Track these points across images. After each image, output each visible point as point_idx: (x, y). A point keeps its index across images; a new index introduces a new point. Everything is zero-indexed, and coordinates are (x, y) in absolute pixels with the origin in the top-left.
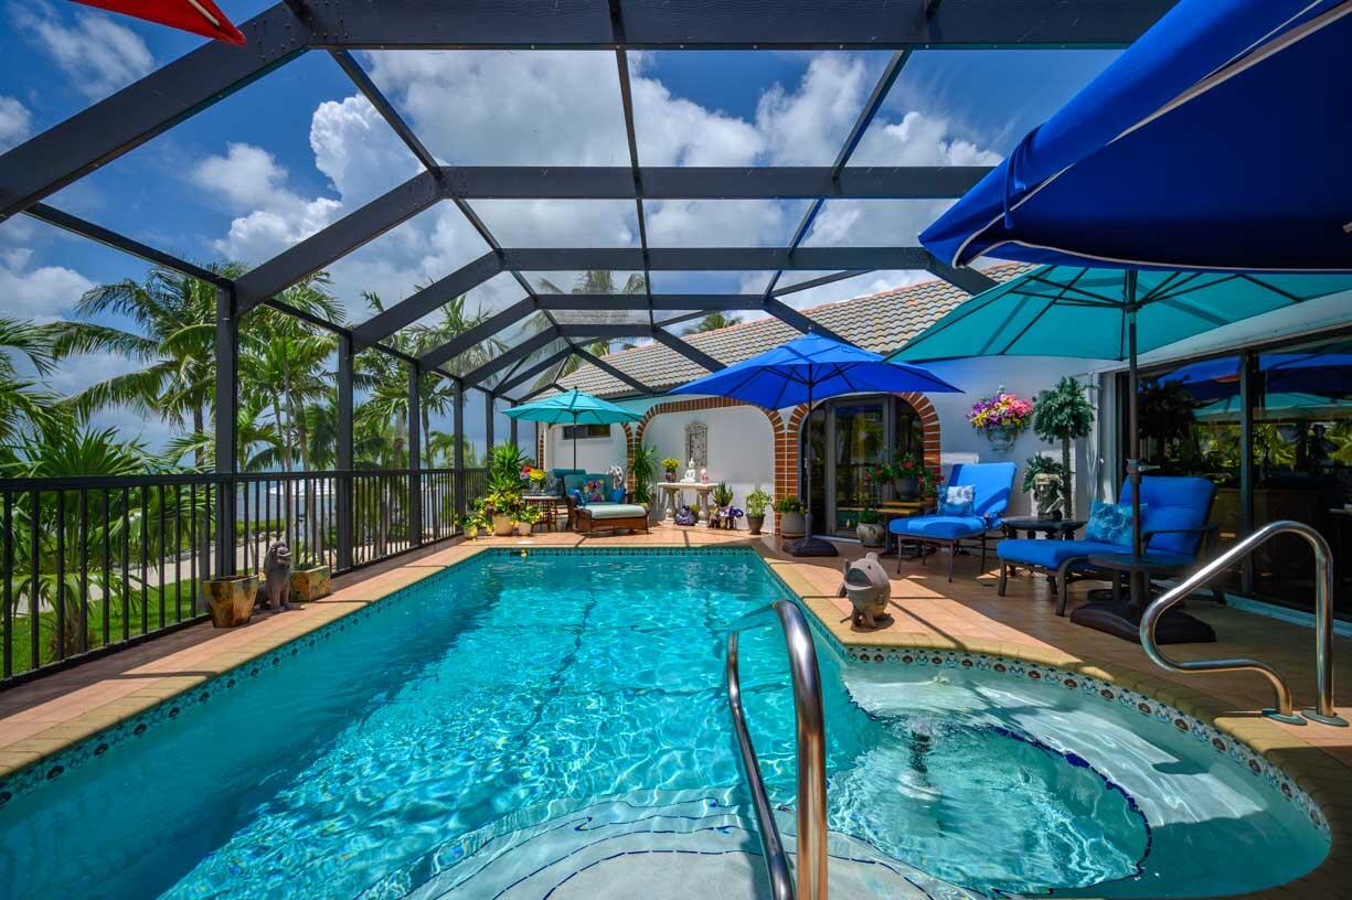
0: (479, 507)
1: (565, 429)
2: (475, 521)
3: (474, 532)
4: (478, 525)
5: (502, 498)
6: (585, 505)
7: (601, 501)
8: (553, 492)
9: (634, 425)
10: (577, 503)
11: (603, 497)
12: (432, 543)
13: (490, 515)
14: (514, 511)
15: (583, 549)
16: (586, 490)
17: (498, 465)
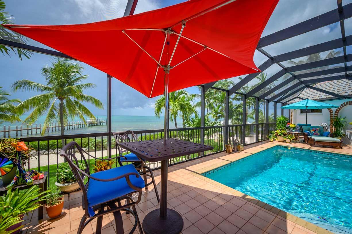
0: (273, 133)
1: (301, 110)
2: (273, 137)
3: (272, 140)
4: (273, 138)
5: (281, 132)
6: (311, 136)
7: (318, 135)
8: (298, 131)
9: (334, 110)
10: (308, 135)
11: (319, 134)
12: (261, 141)
13: (276, 136)
14: (285, 136)
15: (311, 150)
16: (312, 131)
17: (279, 122)
